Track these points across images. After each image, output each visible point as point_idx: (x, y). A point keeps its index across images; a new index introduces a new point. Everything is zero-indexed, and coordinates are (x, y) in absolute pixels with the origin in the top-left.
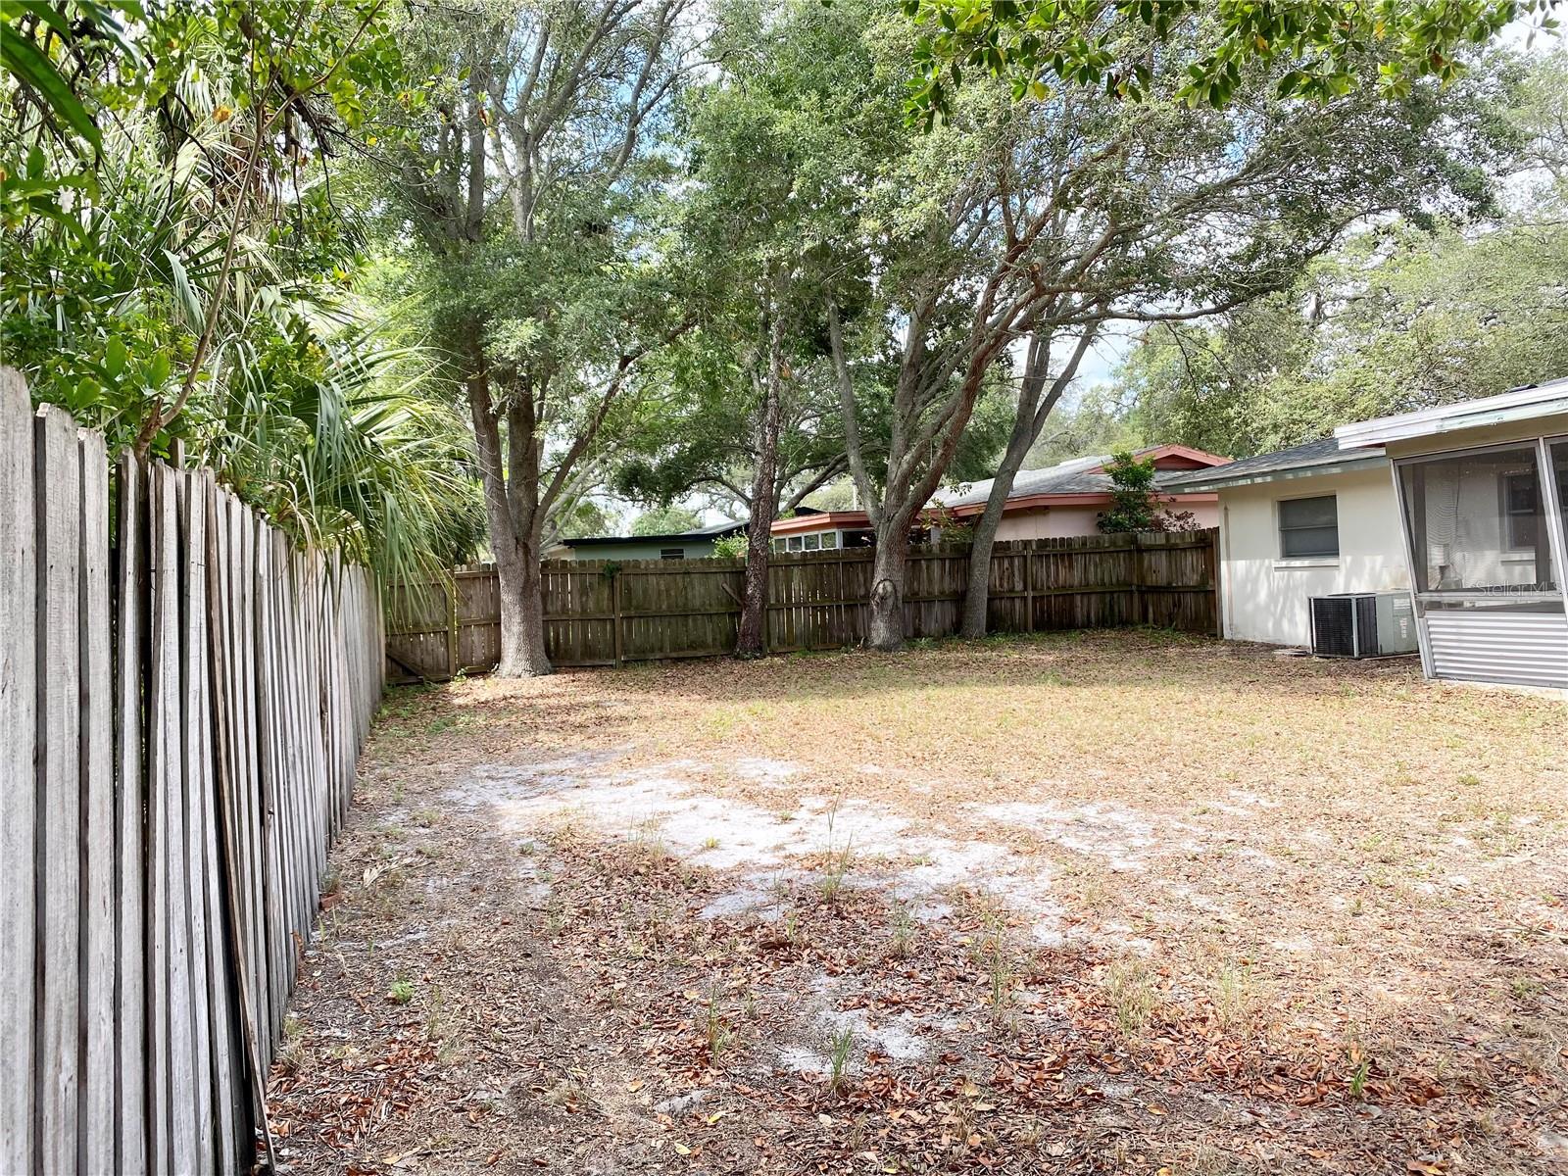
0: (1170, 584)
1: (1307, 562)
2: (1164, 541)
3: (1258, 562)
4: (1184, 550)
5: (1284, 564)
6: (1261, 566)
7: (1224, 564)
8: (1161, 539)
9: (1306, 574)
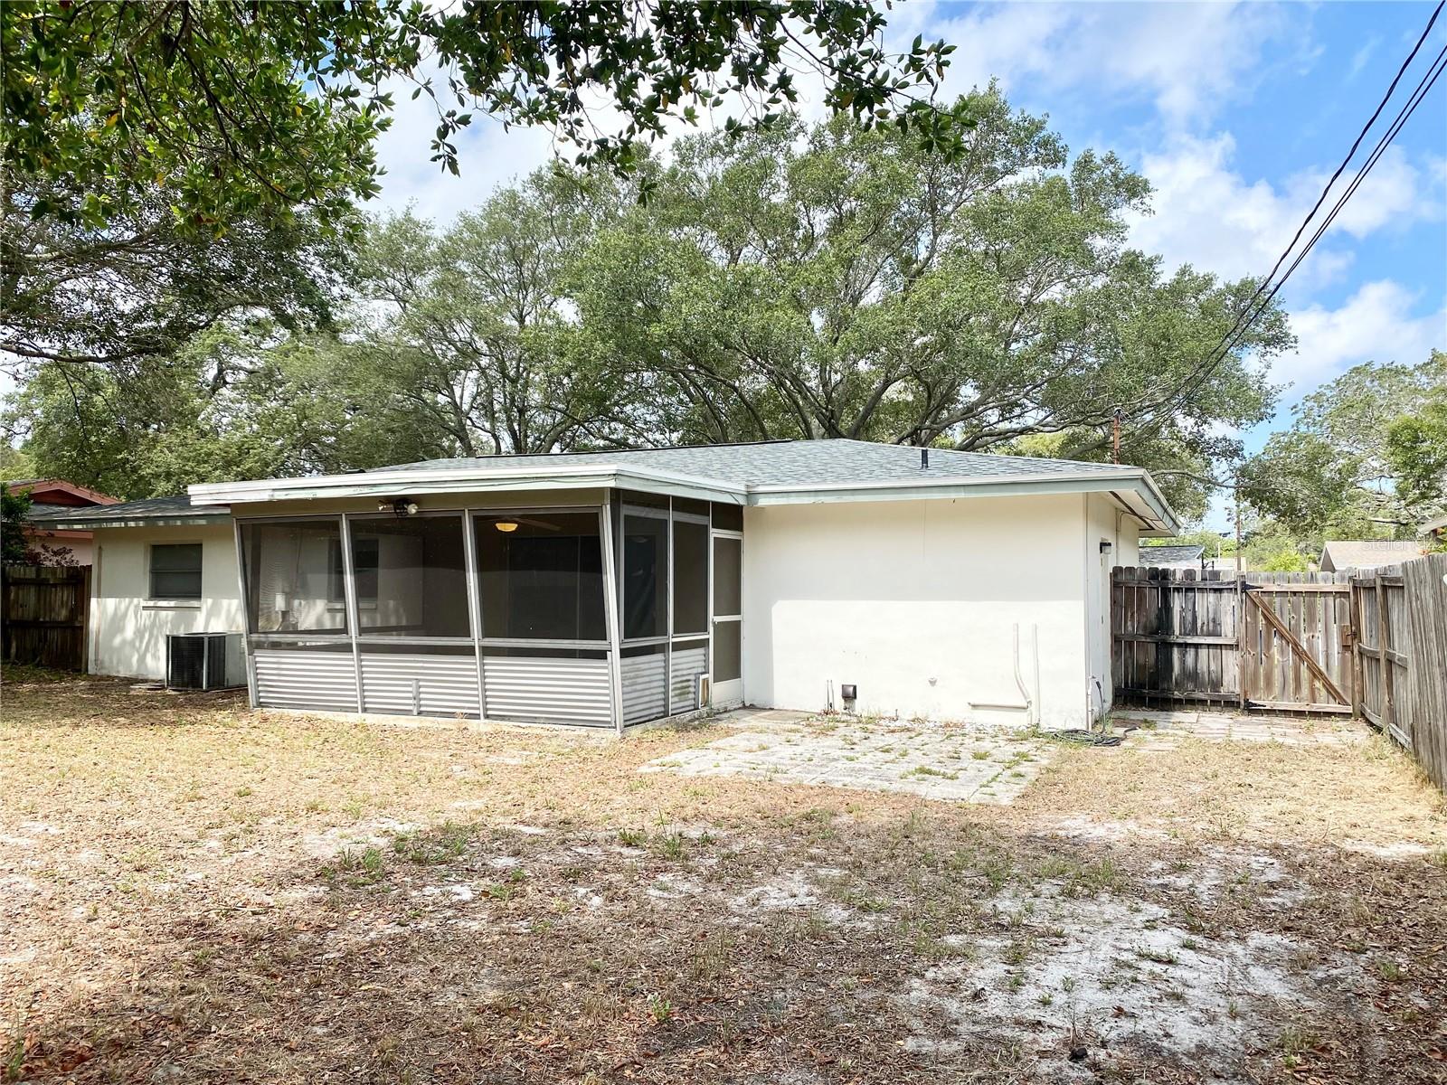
0: (36, 619)
1: (172, 603)
2: (34, 576)
3: (127, 600)
4: (55, 585)
5: (151, 603)
6: (130, 603)
7: (94, 601)
8: (31, 573)
9: (171, 613)
